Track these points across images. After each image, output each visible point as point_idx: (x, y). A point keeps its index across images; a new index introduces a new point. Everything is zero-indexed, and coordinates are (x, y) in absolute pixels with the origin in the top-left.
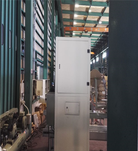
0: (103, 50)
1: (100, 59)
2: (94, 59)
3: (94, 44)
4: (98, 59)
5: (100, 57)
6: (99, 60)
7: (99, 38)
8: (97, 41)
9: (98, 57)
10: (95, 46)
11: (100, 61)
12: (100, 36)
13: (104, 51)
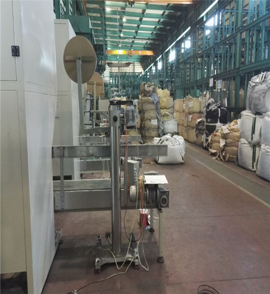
0: (170, 45)
1: (165, 64)
2: (153, 65)
3: (152, 33)
4: (160, 65)
5: (165, 60)
6: (163, 66)
7: (162, 20)
8: (158, 27)
9: (161, 60)
10: (154, 37)
11: (165, 68)
12: (163, 15)
13: (172, 48)
